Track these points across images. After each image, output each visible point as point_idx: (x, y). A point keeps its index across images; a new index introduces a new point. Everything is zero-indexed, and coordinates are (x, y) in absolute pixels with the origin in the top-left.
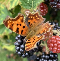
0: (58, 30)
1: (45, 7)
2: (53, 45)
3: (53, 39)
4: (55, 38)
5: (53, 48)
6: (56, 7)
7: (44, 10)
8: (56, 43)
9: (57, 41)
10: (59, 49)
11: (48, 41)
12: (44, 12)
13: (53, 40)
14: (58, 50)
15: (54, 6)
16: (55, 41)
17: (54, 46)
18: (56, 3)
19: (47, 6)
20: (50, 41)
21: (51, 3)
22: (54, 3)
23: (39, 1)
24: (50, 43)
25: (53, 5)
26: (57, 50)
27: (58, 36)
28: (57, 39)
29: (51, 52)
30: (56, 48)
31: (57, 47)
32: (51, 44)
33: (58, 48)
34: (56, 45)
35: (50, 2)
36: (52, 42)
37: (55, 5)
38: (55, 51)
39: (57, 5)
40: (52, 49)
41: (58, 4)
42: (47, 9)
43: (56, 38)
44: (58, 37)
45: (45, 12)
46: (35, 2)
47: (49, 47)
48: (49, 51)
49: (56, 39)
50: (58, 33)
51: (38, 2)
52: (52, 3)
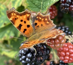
0: (70, 36)
1: (54, 9)
2: (64, 54)
3: (65, 46)
4: (66, 45)
5: (64, 57)
6: (68, 9)
8: (68, 51)
9: (69, 49)
10: (71, 59)
11: (58, 49)
12: (53, 15)
13: (64, 48)
14: (71, 60)
15: (66, 8)
16: (67, 49)
17: (66, 55)
18: (68, 5)
19: (56, 8)
20: (61, 49)
21: (62, 4)
22: (66, 4)
24: (60, 52)
25: (65, 6)
26: (69, 60)
27: (70, 43)
28: (70, 47)
29: (61, 61)
30: (68, 58)
31: (69, 56)
32: (62, 53)
33: (70, 58)
34: (68, 53)
36: (63, 51)
38: (67, 61)
39: (69, 6)
40: (63, 58)
41: (70, 6)
42: (56, 11)
43: (68, 45)
44: (70, 45)
45: (54, 14)
46: (45, 4)
47: (59, 55)
49: (68, 47)
50: (70, 40)
51: (49, 4)
52: (64, 5)
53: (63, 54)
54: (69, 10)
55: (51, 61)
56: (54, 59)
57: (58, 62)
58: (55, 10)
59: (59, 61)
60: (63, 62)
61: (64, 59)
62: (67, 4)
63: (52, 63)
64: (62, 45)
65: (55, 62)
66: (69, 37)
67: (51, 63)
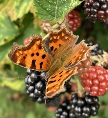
0: (99, 56)
1: (76, 16)
2: (91, 83)
3: (92, 72)
4: (94, 70)
5: (91, 87)
6: (95, 16)
7: (74, 21)
8: (97, 78)
9: (98, 75)
10: (101, 90)
11: (82, 76)
12: (75, 25)
13: (91, 74)
14: (101, 92)
15: (92, 15)
16: (95, 76)
17: (93, 85)
18: (95, 10)
19: (79, 15)
20: (86, 76)
21: (87, 9)
22: (92, 10)
23: (67, 8)
24: (85, 79)
25: (91, 13)
26: (98, 91)
27: (99, 67)
28: (99, 72)
29: (87, 94)
30: (96, 88)
31: (99, 86)
32: (88, 81)
33: (99, 88)
34: (97, 82)
35: (84, 9)
36: (89, 78)
37: (94, 13)
38: (95, 92)
39: (97, 13)
40: (89, 89)
41: (99, 12)
42: (79, 19)
43: (96, 70)
44: (99, 69)
45: (77, 24)
47: (84, 85)
48: (83, 93)
49: (96, 72)
50: (100, 62)
52: (89, 10)
53: (89, 84)
54: (97, 17)
55: (73, 93)
56: (77, 91)
57: (82, 95)
58: (77, 19)
59: (85, 93)
60: (90, 95)
61: (91, 90)
62: (94, 8)
63: (75, 97)
64: (86, 69)
65: (78, 95)
66: (99, 58)
67: (73, 96)
